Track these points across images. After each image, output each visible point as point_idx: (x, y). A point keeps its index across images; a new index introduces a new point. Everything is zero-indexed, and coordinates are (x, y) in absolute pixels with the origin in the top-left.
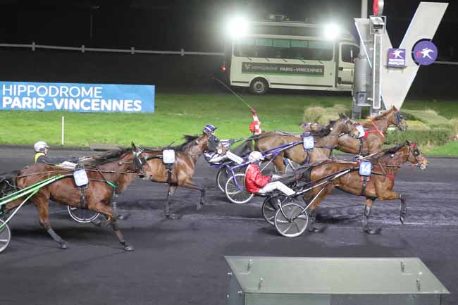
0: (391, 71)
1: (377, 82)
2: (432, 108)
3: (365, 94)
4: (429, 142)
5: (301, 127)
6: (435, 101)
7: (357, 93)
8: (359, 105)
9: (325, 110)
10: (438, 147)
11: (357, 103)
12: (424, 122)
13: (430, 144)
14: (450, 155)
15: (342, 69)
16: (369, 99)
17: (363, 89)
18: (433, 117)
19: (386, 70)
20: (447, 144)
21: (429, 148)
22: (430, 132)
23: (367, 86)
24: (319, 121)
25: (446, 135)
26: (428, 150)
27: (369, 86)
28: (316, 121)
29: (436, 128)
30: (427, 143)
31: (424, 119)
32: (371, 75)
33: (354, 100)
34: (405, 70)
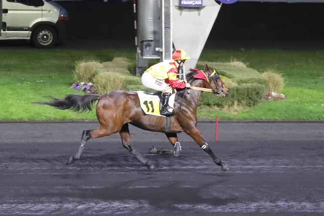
0: (185, 13)
1: (168, 27)
2: (239, 60)
3: (152, 43)
4: (236, 103)
5: (72, 87)
6: (242, 49)
7: (142, 42)
8: (144, 57)
9: (101, 65)
10: (248, 109)
11: (142, 55)
12: (229, 77)
13: (238, 105)
14: (263, 118)
15: (6, 11)
16: (157, 49)
17: (150, 37)
18: (240, 70)
19: (178, 12)
20: (260, 104)
21: (236, 111)
22: (237, 90)
23: (155, 33)
24: (94, 80)
25: (258, 93)
26: (236, 113)
27: (157, 33)
28: (90, 80)
29: (244, 85)
30: (233, 103)
31: (229, 73)
32: (160, 18)
33: (139, 51)
34: (202, 11)
